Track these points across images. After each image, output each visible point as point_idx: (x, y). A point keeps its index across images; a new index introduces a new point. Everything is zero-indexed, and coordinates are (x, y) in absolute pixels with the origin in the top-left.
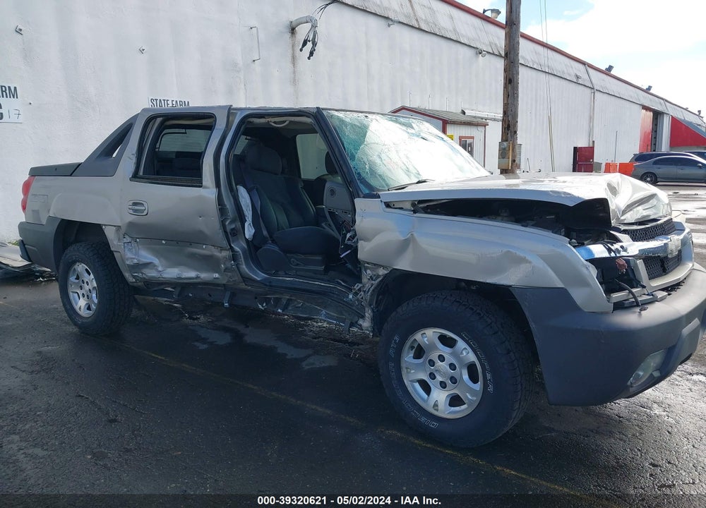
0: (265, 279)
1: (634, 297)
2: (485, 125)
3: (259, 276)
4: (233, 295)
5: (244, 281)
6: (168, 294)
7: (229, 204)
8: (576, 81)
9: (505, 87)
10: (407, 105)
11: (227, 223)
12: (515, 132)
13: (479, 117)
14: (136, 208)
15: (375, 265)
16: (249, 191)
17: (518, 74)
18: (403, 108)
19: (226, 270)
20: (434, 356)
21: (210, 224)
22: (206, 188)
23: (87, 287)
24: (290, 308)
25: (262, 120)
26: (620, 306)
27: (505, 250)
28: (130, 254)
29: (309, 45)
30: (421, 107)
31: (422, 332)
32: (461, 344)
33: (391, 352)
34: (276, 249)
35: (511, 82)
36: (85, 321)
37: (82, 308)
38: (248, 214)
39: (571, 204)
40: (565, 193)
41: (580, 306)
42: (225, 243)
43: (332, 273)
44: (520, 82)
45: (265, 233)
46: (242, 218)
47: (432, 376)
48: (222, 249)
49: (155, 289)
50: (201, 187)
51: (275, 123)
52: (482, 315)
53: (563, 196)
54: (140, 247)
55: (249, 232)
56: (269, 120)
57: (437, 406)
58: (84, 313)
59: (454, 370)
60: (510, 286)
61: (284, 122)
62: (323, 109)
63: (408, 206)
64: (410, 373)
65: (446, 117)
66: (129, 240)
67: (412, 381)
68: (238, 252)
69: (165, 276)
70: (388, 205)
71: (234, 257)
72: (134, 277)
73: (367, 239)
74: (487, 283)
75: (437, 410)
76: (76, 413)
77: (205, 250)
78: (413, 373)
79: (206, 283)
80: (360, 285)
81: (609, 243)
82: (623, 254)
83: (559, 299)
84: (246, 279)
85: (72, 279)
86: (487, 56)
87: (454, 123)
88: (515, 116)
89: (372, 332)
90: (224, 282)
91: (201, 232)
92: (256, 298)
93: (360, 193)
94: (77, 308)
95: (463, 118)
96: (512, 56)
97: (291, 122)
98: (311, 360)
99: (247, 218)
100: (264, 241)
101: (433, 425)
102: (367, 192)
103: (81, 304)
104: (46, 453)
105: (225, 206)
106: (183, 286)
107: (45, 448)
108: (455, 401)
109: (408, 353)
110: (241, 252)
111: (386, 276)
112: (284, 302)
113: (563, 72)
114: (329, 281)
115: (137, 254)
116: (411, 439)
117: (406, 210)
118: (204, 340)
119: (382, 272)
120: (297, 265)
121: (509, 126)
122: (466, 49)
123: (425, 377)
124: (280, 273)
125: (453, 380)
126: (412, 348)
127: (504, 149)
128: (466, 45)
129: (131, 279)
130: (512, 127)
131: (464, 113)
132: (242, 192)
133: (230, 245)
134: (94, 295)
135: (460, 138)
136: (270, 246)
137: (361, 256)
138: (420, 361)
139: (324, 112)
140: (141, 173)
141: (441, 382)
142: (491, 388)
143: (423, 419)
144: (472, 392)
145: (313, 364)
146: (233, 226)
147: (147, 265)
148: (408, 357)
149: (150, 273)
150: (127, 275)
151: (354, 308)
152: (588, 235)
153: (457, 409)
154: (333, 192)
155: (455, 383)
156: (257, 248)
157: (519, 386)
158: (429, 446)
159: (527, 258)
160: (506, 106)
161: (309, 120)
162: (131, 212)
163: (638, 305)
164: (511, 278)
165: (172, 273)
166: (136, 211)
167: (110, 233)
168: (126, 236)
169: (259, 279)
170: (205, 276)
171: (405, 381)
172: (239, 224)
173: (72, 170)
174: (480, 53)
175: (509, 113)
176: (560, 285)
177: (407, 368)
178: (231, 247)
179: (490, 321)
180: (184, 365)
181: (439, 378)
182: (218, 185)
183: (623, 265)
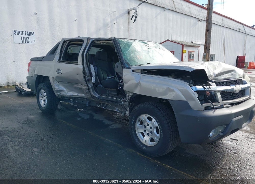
0: (98, 97)
1: (213, 105)
2: (199, 47)
3: (97, 95)
4: (90, 102)
5: (92, 97)
6: (70, 101)
7: (87, 70)
8: (239, 31)
9: (206, 33)
10: (170, 39)
11: (86, 77)
12: (209, 50)
13: (198, 44)
14: (58, 71)
15: (129, 92)
16: (94, 66)
17: (211, 27)
18: (168, 40)
19: (86, 93)
20: (146, 124)
21: (80, 77)
22: (79, 65)
23: (44, 98)
24: (107, 107)
25: (98, 42)
26: (207, 108)
27: (167, 87)
28: (57, 87)
29: (134, 18)
30: (176, 40)
31: (142, 115)
32: (154, 120)
33: (132, 122)
34: (102, 86)
35: (208, 31)
36: (43, 109)
37: (43, 104)
38: (93, 74)
39: (190, 71)
40: (189, 67)
41: (192, 108)
42: (85, 84)
43: (120, 95)
44: (212, 31)
45: (99, 81)
46: (91, 75)
47: (145, 131)
48: (85, 86)
49: (65, 99)
50: (78, 64)
51: (102, 43)
52: (160, 110)
53: (188, 68)
54: (60, 84)
55: (93, 80)
56: (100, 42)
57: (146, 142)
58: (43, 106)
59: (152, 129)
60: (169, 100)
61: (105, 42)
62: (116, 38)
63: (140, 71)
64: (138, 130)
65: (184, 44)
66: (56, 82)
67: (139, 133)
68: (90, 87)
69: (68, 94)
70: (133, 71)
71: (89, 89)
72: (58, 94)
73: (126, 83)
74: (162, 99)
75: (146, 143)
76: (32, 137)
77: (79, 86)
78: (139, 130)
79: (81, 98)
80: (126, 99)
81: (205, 85)
82: (210, 90)
83: (184, 105)
84: (93, 96)
85: (40, 95)
86: (203, 21)
87: (187, 46)
88: (209, 43)
89: (129, 115)
90: (86, 97)
91: (78, 80)
92: (97, 103)
93: (125, 67)
94: (41, 104)
95: (192, 44)
96: (209, 21)
97: (107, 43)
98: (113, 125)
99: (93, 76)
100: (98, 84)
101: (145, 148)
102: (128, 66)
103: (42, 103)
104: (19, 148)
105: (85, 71)
106: (75, 98)
107: (19, 146)
108: (152, 140)
109: (138, 123)
110: (91, 87)
111: (132, 96)
112: (105, 105)
113: (234, 27)
114: (119, 98)
115: (59, 87)
116: (137, 153)
117: (139, 73)
118: (80, 117)
119: (131, 94)
120: (109, 92)
121: (207, 47)
122: (194, 19)
123: (143, 131)
124: (103, 95)
125: (151, 132)
126: (139, 121)
127: (205, 56)
128: (194, 17)
129: (57, 95)
130: (208, 47)
131: (192, 42)
132: (92, 66)
133: (87, 85)
134: (46, 100)
135: (189, 52)
136: (100, 85)
137: (124, 89)
138: (141, 126)
139: (117, 39)
140: (61, 60)
141: (148, 133)
142: (162, 136)
143: (141, 146)
144: (157, 137)
145: (113, 126)
146: (88, 78)
147: (62, 91)
148: (138, 124)
149: (63, 93)
150: (56, 94)
151: (125, 107)
152: (200, 83)
153: (153, 143)
154: (117, 67)
155: (152, 134)
156: (96, 86)
157: (172, 135)
158: (142, 155)
159: (174, 90)
160: (206, 40)
161: (112, 42)
162: (57, 72)
163: (214, 109)
164: (169, 97)
165: (70, 94)
166: (59, 72)
167: (51, 79)
168: (56, 81)
169: (97, 97)
170: (80, 95)
171: (137, 133)
172: (90, 77)
173: (42, 59)
174: (200, 20)
175: (207, 42)
176: (185, 99)
177: (137, 128)
178: (88, 86)
179: (163, 112)
180: (71, 124)
181: (147, 132)
182: (83, 64)
183: (208, 93)
